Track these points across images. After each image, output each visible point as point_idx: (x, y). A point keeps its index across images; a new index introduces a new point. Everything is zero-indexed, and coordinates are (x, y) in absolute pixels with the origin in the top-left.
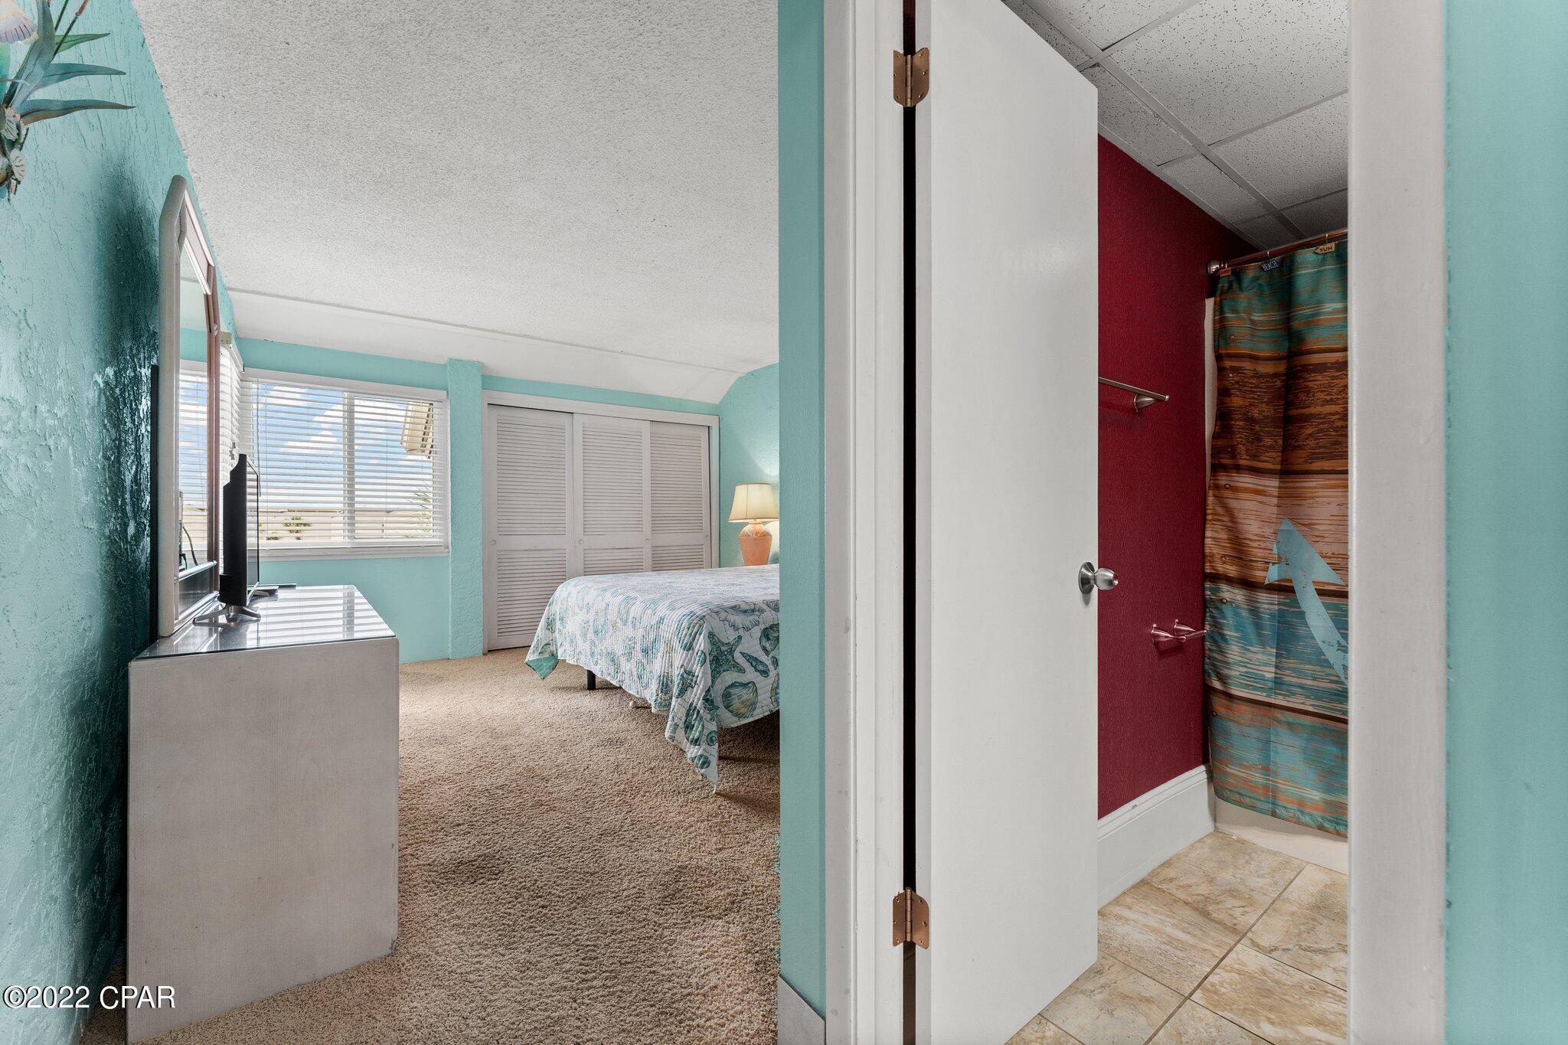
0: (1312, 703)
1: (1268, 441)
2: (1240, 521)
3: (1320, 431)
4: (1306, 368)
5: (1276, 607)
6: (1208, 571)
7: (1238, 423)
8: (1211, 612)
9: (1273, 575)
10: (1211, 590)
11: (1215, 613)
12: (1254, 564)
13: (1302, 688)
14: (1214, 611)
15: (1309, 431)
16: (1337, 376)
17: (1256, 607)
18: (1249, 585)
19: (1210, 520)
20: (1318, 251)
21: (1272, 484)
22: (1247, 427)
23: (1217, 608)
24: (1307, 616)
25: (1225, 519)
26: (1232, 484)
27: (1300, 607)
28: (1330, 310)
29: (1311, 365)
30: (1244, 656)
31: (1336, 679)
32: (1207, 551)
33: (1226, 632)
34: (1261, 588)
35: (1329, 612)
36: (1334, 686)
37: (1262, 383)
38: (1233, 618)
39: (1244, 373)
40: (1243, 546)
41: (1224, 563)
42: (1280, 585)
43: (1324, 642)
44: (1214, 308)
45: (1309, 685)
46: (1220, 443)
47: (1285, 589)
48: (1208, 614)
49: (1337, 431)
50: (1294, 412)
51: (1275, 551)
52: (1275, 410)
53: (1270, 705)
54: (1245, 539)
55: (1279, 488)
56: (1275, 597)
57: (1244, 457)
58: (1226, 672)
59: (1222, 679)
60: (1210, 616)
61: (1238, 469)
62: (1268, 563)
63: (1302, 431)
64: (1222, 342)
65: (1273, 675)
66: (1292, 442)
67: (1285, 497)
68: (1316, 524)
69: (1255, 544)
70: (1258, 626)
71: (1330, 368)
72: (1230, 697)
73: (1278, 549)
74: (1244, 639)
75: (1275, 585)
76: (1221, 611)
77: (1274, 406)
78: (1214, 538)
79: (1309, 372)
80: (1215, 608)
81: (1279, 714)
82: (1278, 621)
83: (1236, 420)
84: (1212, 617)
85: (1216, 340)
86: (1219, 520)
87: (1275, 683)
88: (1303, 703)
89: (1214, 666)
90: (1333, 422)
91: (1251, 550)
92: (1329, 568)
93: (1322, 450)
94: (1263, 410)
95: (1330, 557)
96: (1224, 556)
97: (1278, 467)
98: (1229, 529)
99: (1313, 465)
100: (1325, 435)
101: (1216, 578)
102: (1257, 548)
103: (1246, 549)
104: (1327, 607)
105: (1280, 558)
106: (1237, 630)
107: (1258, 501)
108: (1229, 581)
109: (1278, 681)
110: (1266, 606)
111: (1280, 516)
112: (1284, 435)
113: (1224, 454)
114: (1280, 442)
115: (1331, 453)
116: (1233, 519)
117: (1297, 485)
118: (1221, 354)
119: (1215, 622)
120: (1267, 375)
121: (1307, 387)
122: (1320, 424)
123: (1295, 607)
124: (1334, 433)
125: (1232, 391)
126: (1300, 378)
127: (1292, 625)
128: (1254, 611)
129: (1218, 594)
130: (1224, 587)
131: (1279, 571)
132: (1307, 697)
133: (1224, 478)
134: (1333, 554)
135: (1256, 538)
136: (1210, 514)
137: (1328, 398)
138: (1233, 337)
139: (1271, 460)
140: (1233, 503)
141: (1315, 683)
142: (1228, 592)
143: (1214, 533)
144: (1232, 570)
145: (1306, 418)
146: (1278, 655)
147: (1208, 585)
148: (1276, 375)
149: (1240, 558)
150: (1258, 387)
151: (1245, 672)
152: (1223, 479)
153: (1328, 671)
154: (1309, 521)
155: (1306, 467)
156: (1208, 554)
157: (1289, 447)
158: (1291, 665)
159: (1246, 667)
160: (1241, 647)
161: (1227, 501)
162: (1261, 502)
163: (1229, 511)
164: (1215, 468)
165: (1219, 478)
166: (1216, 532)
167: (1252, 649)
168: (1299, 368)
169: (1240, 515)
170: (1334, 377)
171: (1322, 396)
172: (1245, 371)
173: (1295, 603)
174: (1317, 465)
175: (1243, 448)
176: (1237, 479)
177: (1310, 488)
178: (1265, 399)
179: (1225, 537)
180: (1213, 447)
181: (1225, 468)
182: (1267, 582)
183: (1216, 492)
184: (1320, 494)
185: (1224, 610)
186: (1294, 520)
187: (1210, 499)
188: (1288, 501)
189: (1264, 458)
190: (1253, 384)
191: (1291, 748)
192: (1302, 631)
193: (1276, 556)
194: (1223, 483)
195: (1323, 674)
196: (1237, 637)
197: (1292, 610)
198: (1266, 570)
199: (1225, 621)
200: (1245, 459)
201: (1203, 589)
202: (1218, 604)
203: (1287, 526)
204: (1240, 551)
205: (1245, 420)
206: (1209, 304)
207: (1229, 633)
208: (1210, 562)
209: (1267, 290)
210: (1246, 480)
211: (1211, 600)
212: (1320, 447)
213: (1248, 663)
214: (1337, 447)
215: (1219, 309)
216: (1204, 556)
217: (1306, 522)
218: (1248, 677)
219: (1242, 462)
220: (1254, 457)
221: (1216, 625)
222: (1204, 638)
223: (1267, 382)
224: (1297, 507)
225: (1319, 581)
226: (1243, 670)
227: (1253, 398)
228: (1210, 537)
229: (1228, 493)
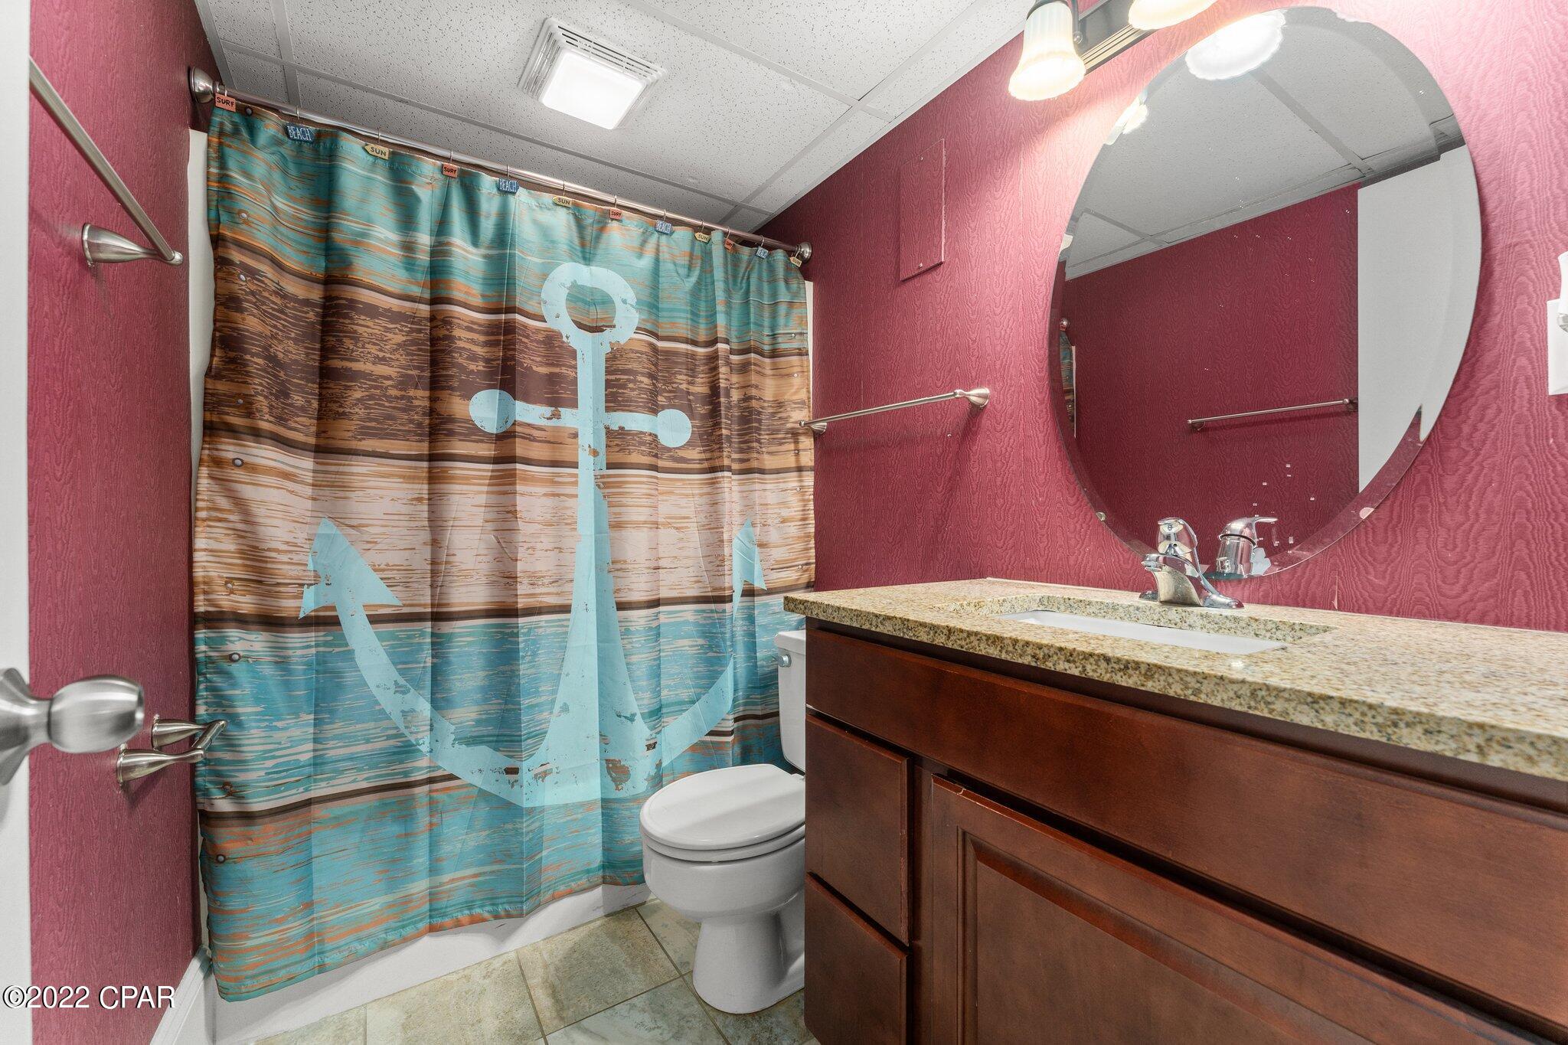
0: (366, 776)
1: (298, 399)
2: (261, 520)
3: (371, 397)
4: (352, 304)
5: (313, 651)
6: (202, 609)
7: (256, 360)
8: (208, 681)
9: (308, 604)
10: (208, 642)
11: (217, 679)
12: (282, 589)
13: (351, 759)
14: (215, 678)
15: (358, 395)
16: (390, 329)
17: (284, 657)
18: (271, 622)
19: (204, 520)
20: (368, 148)
21: (305, 464)
22: (270, 370)
23: (221, 672)
24: (357, 654)
25: (232, 517)
26: (246, 459)
27: (347, 645)
28: (382, 236)
29: (362, 303)
30: (269, 740)
31: (394, 732)
32: (199, 573)
33: (240, 710)
34: (292, 625)
35: (384, 644)
36: (392, 742)
37: (287, 307)
38: (250, 682)
39: (262, 282)
40: (266, 562)
41: (232, 592)
42: (317, 617)
43: (378, 686)
44: (208, 153)
45: (361, 752)
46: (222, 387)
47: (325, 621)
48: (202, 687)
49: (391, 402)
50: (337, 363)
51: (311, 567)
52: (307, 354)
53: (308, 803)
54: (269, 550)
55: (314, 471)
56: (312, 636)
57: (267, 417)
58: (240, 778)
59: (231, 791)
60: (207, 689)
61: (257, 434)
62: (302, 585)
63: (350, 393)
64: (224, 218)
65: (311, 755)
66: (334, 406)
67: (324, 486)
68: (367, 526)
69: (284, 558)
70: (287, 685)
71: (382, 315)
72: (247, 817)
73: (315, 563)
74: (271, 714)
75: (311, 617)
76: (227, 675)
77: (306, 348)
78: (211, 551)
79: (360, 312)
80: (215, 673)
81: (319, 811)
82: (317, 672)
83: (253, 355)
84: (213, 689)
85: (213, 208)
86: (220, 520)
87: (315, 765)
88: (354, 781)
89: (218, 774)
90: (386, 388)
91: (279, 566)
92: (382, 585)
93: (373, 424)
94: (294, 351)
95: (383, 570)
96: (230, 580)
97: (312, 440)
98: (240, 535)
99: (363, 442)
100: (376, 404)
101: (216, 619)
102: (288, 563)
103: (269, 566)
104: (380, 637)
105: (317, 576)
106: (257, 700)
107: (287, 490)
108: (241, 620)
109: (319, 761)
110: (299, 652)
111: (316, 514)
112: (320, 394)
113: (230, 406)
114: (315, 404)
115: (381, 429)
116: (248, 517)
117: (341, 469)
118: (223, 235)
119: (216, 696)
120: (294, 299)
121: (355, 332)
122: (372, 387)
123: (339, 646)
124: (387, 404)
125: (245, 305)
126: (346, 316)
127: (340, 673)
128: (282, 663)
129: (224, 648)
130: (233, 633)
131: (316, 594)
132: (360, 770)
133: (231, 448)
134: (387, 565)
135: (284, 547)
136: (202, 509)
137: (381, 354)
138: (244, 215)
139: (303, 429)
140: (247, 492)
141: (369, 746)
142: (243, 642)
143: (211, 542)
144: (245, 603)
145: (354, 376)
146: (318, 722)
147: (201, 634)
148: (307, 302)
149: (260, 582)
150: (282, 312)
151: (273, 767)
152: (229, 450)
153: (384, 724)
154: (360, 522)
155: (355, 444)
156: (201, 579)
157: (328, 411)
158: (337, 732)
159: (274, 757)
160: (267, 726)
161: (238, 487)
162: (292, 492)
163: (240, 504)
164: (211, 430)
165: (220, 447)
166: (216, 539)
167: (279, 724)
168: (344, 302)
169: (259, 512)
170: (387, 330)
171: (373, 349)
172: (266, 281)
173: (342, 641)
174: (368, 444)
175: (265, 403)
176: (255, 451)
177: (358, 474)
178: (293, 335)
179: (232, 547)
180: (207, 393)
181: (232, 431)
182: (301, 615)
183: (217, 472)
184: (371, 484)
185: (236, 673)
186: (339, 520)
187: (204, 482)
188: (327, 492)
189: (294, 425)
190: (276, 304)
191: (341, 854)
192: (349, 678)
193: (312, 574)
194: (230, 456)
195: (378, 730)
196: (257, 714)
197: (337, 650)
198: (299, 596)
199: (237, 692)
200: (267, 421)
201: (192, 642)
202: (225, 665)
203: (327, 528)
204: (260, 571)
205: (265, 358)
206: (198, 142)
207: (245, 710)
208: (205, 593)
209: (293, 170)
210: (266, 454)
211: (210, 660)
212: (371, 420)
213: (278, 750)
214: (390, 422)
215: (218, 157)
216: (191, 582)
217: (354, 522)
218: (281, 772)
219: (264, 425)
220: (281, 420)
221: (221, 702)
222: (193, 767)
223: (294, 308)
224: (342, 502)
225: (372, 603)
226: (270, 763)
227: (275, 327)
228: (205, 550)
229: (238, 474)
